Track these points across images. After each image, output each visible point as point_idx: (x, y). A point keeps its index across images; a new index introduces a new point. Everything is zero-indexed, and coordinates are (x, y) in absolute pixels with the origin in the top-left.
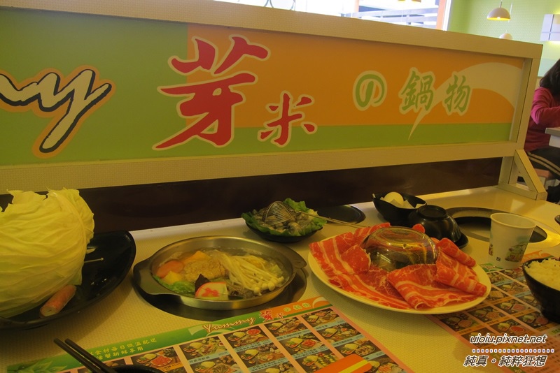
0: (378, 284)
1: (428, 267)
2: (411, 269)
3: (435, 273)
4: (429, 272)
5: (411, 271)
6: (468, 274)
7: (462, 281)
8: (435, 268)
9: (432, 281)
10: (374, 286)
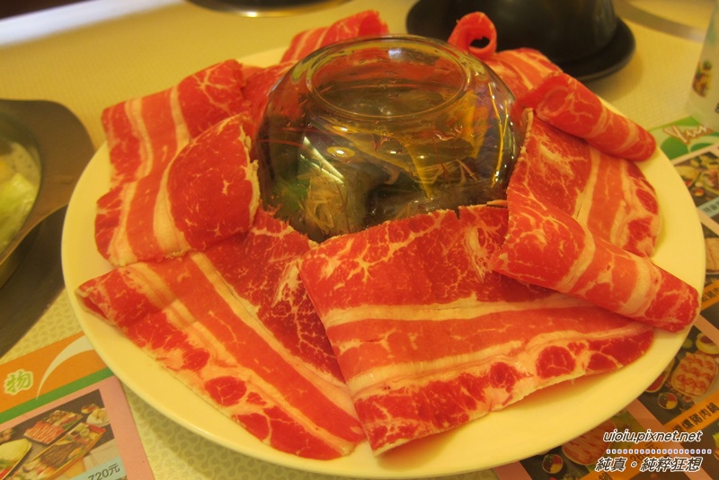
0: (272, 292)
1: (470, 218)
2: (395, 237)
3: (499, 239)
4: (472, 239)
5: (395, 247)
6: (628, 208)
7: (605, 277)
8: (499, 218)
9: (481, 271)
10: (255, 299)
